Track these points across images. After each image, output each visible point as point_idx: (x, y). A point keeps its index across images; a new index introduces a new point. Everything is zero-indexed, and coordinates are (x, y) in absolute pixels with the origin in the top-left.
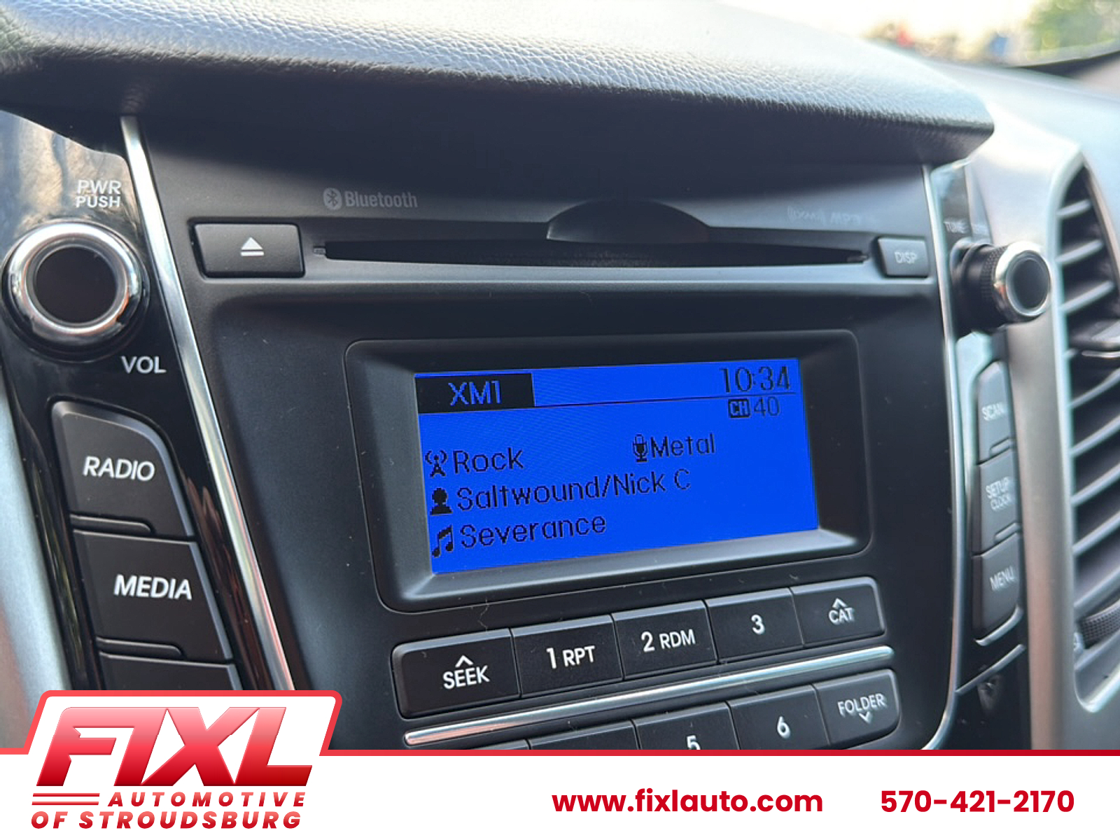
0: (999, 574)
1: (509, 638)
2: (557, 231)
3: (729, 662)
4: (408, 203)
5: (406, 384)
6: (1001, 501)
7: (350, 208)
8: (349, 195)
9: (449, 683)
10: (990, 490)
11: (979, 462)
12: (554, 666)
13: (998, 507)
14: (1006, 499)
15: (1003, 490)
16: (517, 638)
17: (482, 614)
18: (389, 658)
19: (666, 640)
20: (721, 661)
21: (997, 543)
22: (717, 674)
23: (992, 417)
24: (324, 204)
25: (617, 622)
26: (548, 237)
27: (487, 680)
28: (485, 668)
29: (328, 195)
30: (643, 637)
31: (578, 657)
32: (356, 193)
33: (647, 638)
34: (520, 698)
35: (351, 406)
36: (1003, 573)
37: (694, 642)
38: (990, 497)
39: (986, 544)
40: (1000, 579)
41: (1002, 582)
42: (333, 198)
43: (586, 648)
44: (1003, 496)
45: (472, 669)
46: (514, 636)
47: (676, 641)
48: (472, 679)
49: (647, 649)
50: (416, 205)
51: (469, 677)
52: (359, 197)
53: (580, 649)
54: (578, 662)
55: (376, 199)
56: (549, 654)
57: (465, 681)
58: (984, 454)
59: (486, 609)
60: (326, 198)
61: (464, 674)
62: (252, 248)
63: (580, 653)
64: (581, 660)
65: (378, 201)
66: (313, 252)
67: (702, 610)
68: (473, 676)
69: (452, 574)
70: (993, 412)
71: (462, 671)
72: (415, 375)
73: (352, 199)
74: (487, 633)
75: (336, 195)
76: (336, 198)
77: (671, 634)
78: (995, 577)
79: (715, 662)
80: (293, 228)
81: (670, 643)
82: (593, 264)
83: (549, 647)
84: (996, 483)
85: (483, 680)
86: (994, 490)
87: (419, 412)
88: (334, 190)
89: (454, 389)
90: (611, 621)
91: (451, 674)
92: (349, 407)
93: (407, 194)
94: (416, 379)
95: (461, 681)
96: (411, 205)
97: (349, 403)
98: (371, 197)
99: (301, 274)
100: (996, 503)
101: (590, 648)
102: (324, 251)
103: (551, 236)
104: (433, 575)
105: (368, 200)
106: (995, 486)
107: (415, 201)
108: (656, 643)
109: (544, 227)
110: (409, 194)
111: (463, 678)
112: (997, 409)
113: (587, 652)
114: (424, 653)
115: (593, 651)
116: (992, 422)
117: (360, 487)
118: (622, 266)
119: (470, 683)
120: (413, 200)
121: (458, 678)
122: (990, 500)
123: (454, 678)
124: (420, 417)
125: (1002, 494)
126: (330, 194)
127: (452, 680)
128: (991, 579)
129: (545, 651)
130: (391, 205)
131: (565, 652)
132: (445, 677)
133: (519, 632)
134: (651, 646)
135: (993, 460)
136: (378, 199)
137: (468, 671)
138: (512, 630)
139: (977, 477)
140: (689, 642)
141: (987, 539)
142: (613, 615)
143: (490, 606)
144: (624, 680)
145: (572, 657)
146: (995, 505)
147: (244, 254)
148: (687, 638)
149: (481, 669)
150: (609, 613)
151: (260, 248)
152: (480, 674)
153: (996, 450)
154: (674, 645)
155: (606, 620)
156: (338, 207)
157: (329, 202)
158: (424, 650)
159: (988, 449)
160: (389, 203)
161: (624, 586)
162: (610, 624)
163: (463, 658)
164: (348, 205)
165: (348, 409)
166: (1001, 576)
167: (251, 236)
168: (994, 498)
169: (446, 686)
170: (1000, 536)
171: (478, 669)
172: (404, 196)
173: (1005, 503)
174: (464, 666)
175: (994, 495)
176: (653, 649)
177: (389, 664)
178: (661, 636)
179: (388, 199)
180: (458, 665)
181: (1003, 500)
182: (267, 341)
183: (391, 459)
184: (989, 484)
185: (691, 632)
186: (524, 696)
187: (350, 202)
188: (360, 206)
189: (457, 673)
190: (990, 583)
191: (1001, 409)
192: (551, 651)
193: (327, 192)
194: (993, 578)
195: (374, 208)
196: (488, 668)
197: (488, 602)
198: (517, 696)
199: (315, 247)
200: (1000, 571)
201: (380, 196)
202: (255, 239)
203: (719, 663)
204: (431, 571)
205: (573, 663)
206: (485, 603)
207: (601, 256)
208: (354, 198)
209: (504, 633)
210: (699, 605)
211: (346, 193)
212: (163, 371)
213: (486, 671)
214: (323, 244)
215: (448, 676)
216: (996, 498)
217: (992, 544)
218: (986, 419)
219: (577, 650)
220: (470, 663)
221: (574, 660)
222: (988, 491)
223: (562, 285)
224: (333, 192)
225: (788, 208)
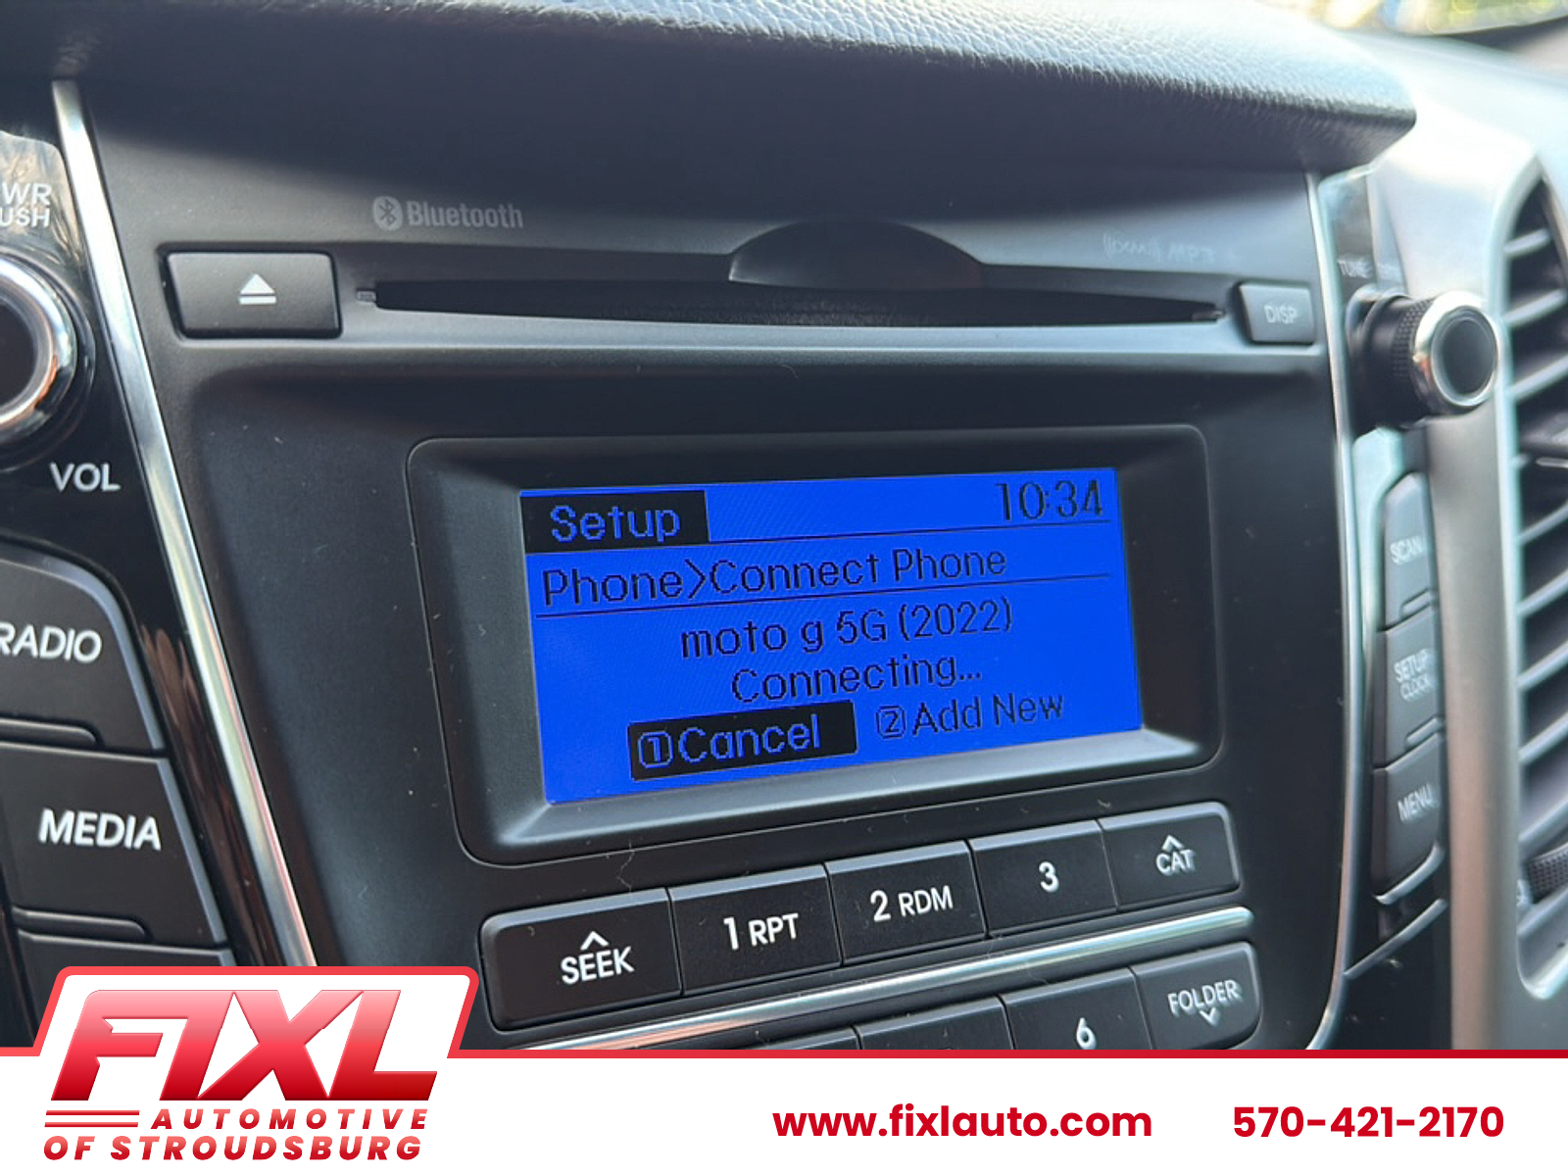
0: (1411, 796)
1: (665, 902)
2: (745, 267)
3: (1005, 935)
4: (508, 220)
5: (509, 505)
6: (1416, 686)
7: (415, 227)
8: (414, 208)
9: (571, 976)
10: (1400, 669)
11: (1383, 627)
12: (735, 945)
13: (1411, 694)
14: (1422, 682)
15: (1419, 670)
16: (677, 902)
17: (622, 867)
18: (476, 939)
19: (908, 903)
20: (992, 933)
21: (1409, 749)
22: (985, 953)
23: (1405, 558)
24: (373, 221)
25: (834, 876)
26: (731, 278)
27: (630, 969)
28: (627, 950)
29: (381, 207)
30: (873, 900)
31: (772, 931)
32: (425, 205)
33: (879, 899)
34: (682, 996)
35: (416, 543)
36: (1416, 794)
37: (951, 905)
38: (1400, 680)
39: (1395, 747)
40: (1412, 804)
41: (1415, 807)
42: (388, 212)
43: (785, 917)
44: (1420, 677)
45: (608, 953)
46: (673, 899)
47: (923, 905)
48: (606, 969)
49: (879, 917)
50: (521, 224)
51: (601, 964)
52: (430, 213)
53: (776, 919)
54: (772, 939)
55: (456, 215)
56: (727, 927)
57: (595, 971)
58: (1393, 616)
59: (630, 859)
60: (377, 212)
61: (594, 961)
62: (257, 291)
63: (775, 925)
64: (776, 935)
65: (461, 218)
66: (356, 297)
67: (964, 856)
68: (609, 963)
69: (577, 804)
70: (1407, 550)
71: (590, 956)
72: (520, 493)
73: (418, 212)
74: (631, 895)
75: (393, 207)
76: (393, 212)
77: (917, 893)
78: (1406, 802)
79: (982, 935)
80: (322, 261)
81: (914, 907)
82: (801, 321)
83: (728, 916)
84: (1409, 659)
85: (623, 968)
86: (1405, 669)
87: (527, 551)
88: (390, 199)
90: (824, 875)
91: (573, 961)
92: (413, 544)
93: (506, 207)
94: (522, 498)
95: (589, 972)
96: (513, 225)
97: (413, 538)
98: (448, 211)
99: (335, 333)
100: (1409, 689)
101: (791, 918)
102: (374, 297)
103: (735, 275)
104: (548, 806)
105: (445, 215)
106: (1407, 663)
107: (519, 216)
108: (894, 907)
109: (725, 261)
110: (510, 206)
111: (592, 966)
112: (1412, 544)
113: (786, 923)
114: (529, 928)
115: (795, 920)
116: (1406, 565)
117: (432, 669)
118: (847, 325)
119: (603, 974)
120: (516, 215)
121: (584, 967)
122: (1400, 684)
123: (577, 966)
124: (528, 558)
125: (1418, 674)
126: (383, 205)
127: (575, 970)
128: (1400, 804)
129: (723, 922)
130: (481, 224)
131: (752, 924)
132: (564, 966)
133: (679, 894)
134: (884, 913)
135: (1403, 624)
136: (460, 213)
137: (600, 955)
138: (671, 890)
139: (1382, 650)
140: (943, 906)
141: (1395, 742)
142: (828, 864)
143: (636, 853)
144: (843, 966)
145: (763, 931)
146: (1406, 692)
147: (244, 301)
148: (941, 899)
149: (621, 953)
150: (822, 862)
151: (271, 291)
152: (620, 961)
153: (1409, 608)
154: (921, 911)
155: (815, 872)
156: (395, 226)
157: (382, 218)
158: (530, 924)
159: (1397, 608)
160: (478, 221)
161: (845, 820)
162: (823, 879)
163: (594, 936)
164: (412, 222)
165: (411, 547)
166: (1414, 799)
167: (255, 272)
168: (1405, 681)
169: (566, 979)
170: (1413, 738)
171: (616, 952)
172: (502, 208)
173: (1422, 688)
174: (595, 947)
175: (1407, 677)
176: (887, 917)
177: (476, 945)
178: (901, 896)
179: (477, 214)
180: (585, 946)
181: (1418, 684)
182: (281, 439)
183: (480, 627)
184: (1399, 661)
185: (946, 890)
186: (687, 993)
187: (416, 218)
188: (432, 226)
189: (582, 958)
190: (1397, 808)
191: (1418, 546)
192: (730, 922)
193: (379, 203)
194: (1402, 801)
195: (455, 228)
196: (632, 949)
197: (634, 847)
198: (678, 992)
199: (358, 290)
200: (1412, 791)
201: (463, 209)
202: (262, 276)
203: (988, 937)
204: (545, 799)
205: (764, 941)
206: (628, 848)
207: (815, 307)
208: (423, 213)
209: (658, 895)
210: (958, 848)
211: (409, 204)
212: (115, 487)
213: (628, 955)
214: (371, 285)
215: (569, 964)
216: (1409, 682)
217: (1402, 750)
218: (1396, 561)
219: (770, 921)
220: (603, 942)
221: (766, 935)
222: (1398, 672)
223: (753, 354)
224: (388, 203)
225: (1105, 236)
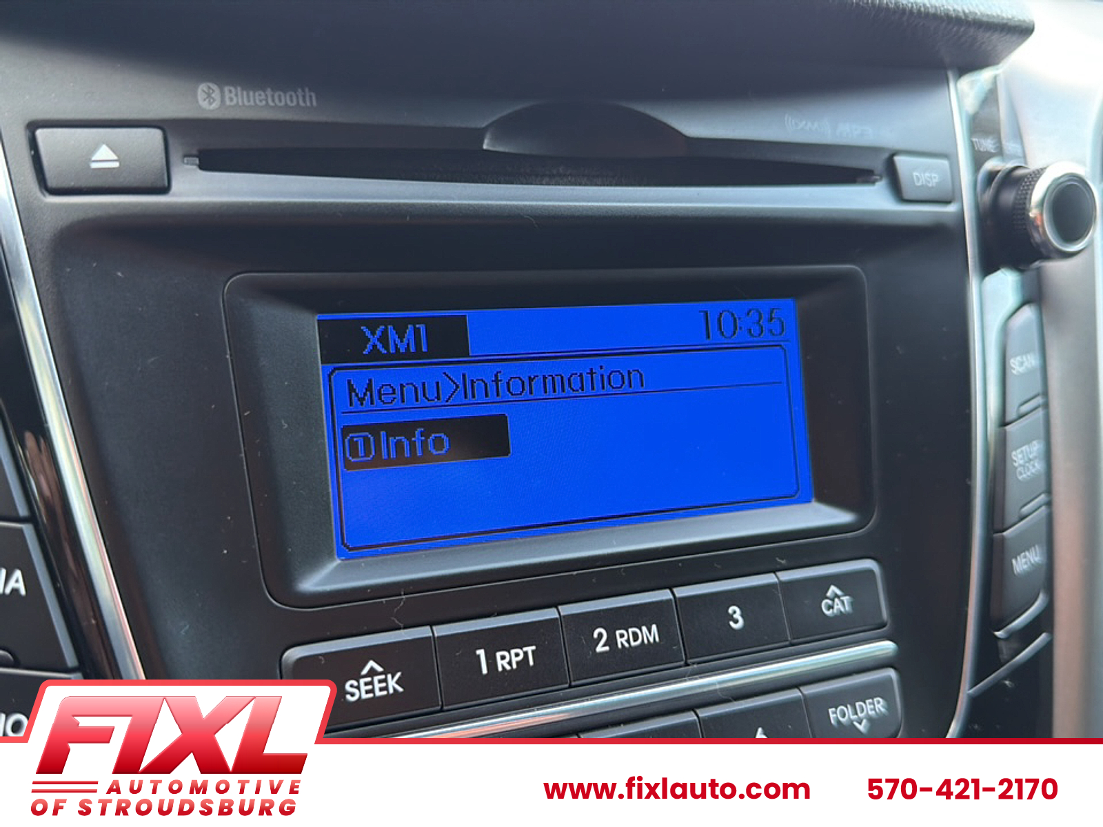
0: (1023, 554)
1: (430, 637)
2: (496, 139)
3: (699, 663)
4: (304, 101)
5: (308, 326)
6: (1028, 470)
7: (230, 106)
8: (230, 91)
9: (353, 695)
10: (1016, 456)
11: (1003, 423)
12: (485, 671)
13: (1024, 476)
14: (1034, 466)
15: (1031, 456)
16: (438, 637)
17: (396, 610)
18: (278, 666)
19: (623, 638)
20: (689, 661)
21: (1022, 518)
22: (684, 677)
23: (1021, 370)
24: (197, 102)
25: (564, 616)
26: (485, 147)
27: (400, 689)
28: (399, 674)
29: (204, 91)
30: (595, 635)
31: (514, 660)
32: (239, 89)
33: (600, 635)
34: (441, 711)
35: (231, 356)
36: (1027, 553)
37: (657, 639)
38: (1016, 465)
39: (1011, 517)
40: (1024, 560)
41: (1026, 563)
42: (209, 96)
43: (525, 649)
44: (1032, 462)
45: (383, 677)
46: (436, 635)
47: (636, 639)
48: (381, 689)
49: (600, 649)
50: (315, 103)
51: (377, 686)
52: (242, 95)
53: (518, 651)
54: (515, 666)
55: (263, 97)
56: (479, 656)
57: (372, 691)
58: (1011, 415)
59: (402, 603)
60: (201, 95)
61: (371, 683)
62: (104, 157)
63: (517, 655)
65: (267, 100)
66: (183, 162)
67: (669, 601)
68: (383, 685)
69: (361, 560)
70: (1024, 364)
71: (369, 679)
72: (317, 317)
73: (233, 95)
74: (402, 632)
75: (213, 91)
76: (213, 95)
77: (630, 630)
78: (1018, 558)
79: (682, 663)
80: (156, 134)
81: (628, 641)
82: (544, 182)
83: (480, 648)
84: (1024, 448)
85: (394, 689)
86: (1020, 456)
87: (322, 363)
88: (211, 85)
89: (368, 333)
90: (557, 616)
91: (355, 683)
92: (228, 356)
93: (303, 91)
94: (319, 321)
95: (367, 692)
96: (308, 104)
97: (228, 352)
98: (257, 94)
99: (165, 190)
100: (1023, 472)
101: (529, 649)
102: (197, 161)
103: (488, 145)
104: (338, 561)
105: (254, 96)
106: (1022, 452)
107: (314, 98)
108: (611, 641)
109: (479, 134)
110: (307, 90)
111: (370, 687)
112: (1027, 360)
113: (526, 654)
114: (320, 657)
115: (533, 652)
116: (1022, 375)
117: (243, 455)
118: (580, 184)
119: (378, 693)
120: (311, 96)
121: (363, 688)
122: (1016, 468)
123: (358, 688)
124: (323, 368)
125: (1030, 460)
126: (205, 89)
127: (356, 691)
128: (1014, 561)
129: (475, 653)
130: (283, 103)
131: (499, 654)
132: (347, 687)
133: (441, 631)
134: (604, 646)
135: (1021, 420)
136: (266, 96)
137: (376, 679)
138: (434, 628)
139: (1002, 441)
140: (651, 640)
141: (1011, 512)
142: (560, 607)
143: (407, 598)
144: (570, 687)
145: (507, 660)
146: (1021, 474)
147: (94, 166)
148: (650, 634)
149: (393, 677)
150: (556, 606)
151: (116, 158)
152: (392, 683)
153: (1025, 408)
154: (633, 644)
155: (551, 614)
156: (215, 105)
157: (205, 100)
158: (321, 655)
159: (1015, 410)
160: (280, 101)
161: (575, 573)
162: (557, 619)
163: (371, 664)
164: (228, 103)
165: (227, 359)
166: (1025, 557)
167: (103, 143)
168: (1020, 465)
169: (348, 697)
170: (1025, 510)
171: (389, 676)
172: (300, 92)
173: (1033, 471)
174: (372, 673)
175: (1021, 462)
176: (607, 648)
177: (278, 672)
178: (618, 633)
179: (280, 96)
180: (365, 672)
181: (1031, 467)
182: (123, 274)
183: (283, 422)
184: (1016, 449)
185: (654, 627)
186: (445, 708)
187: (231, 99)
188: (244, 105)
189: (362, 681)
190: (1012, 564)
191: (1032, 361)
192: (481, 652)
193: (203, 87)
194: (1016, 558)
195: (262, 107)
196: (402, 674)
197: (405, 594)
198: (439, 708)
199: (185, 156)
200: (1024, 551)
201: (269, 92)
202: (108, 145)
203: (687, 665)
204: (336, 557)
205: (508, 668)
206: (401, 595)
207: (555, 172)
208: (236, 95)
209: (423, 632)
210: (665, 595)
211: (226, 89)
213: (400, 678)
214: (195, 152)
215: (352, 686)
216: (1023, 466)
217: (1017, 520)
218: (1014, 372)
219: (513, 652)
220: (380, 669)
221: (510, 663)
222: (1015, 458)
223: (501, 207)
224: (209, 88)
225: (787, 116)
